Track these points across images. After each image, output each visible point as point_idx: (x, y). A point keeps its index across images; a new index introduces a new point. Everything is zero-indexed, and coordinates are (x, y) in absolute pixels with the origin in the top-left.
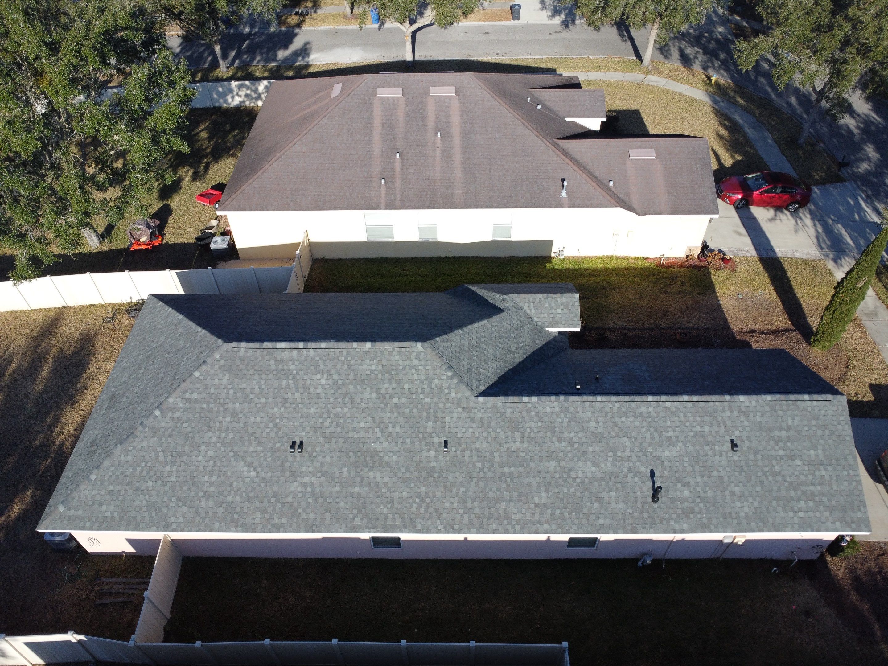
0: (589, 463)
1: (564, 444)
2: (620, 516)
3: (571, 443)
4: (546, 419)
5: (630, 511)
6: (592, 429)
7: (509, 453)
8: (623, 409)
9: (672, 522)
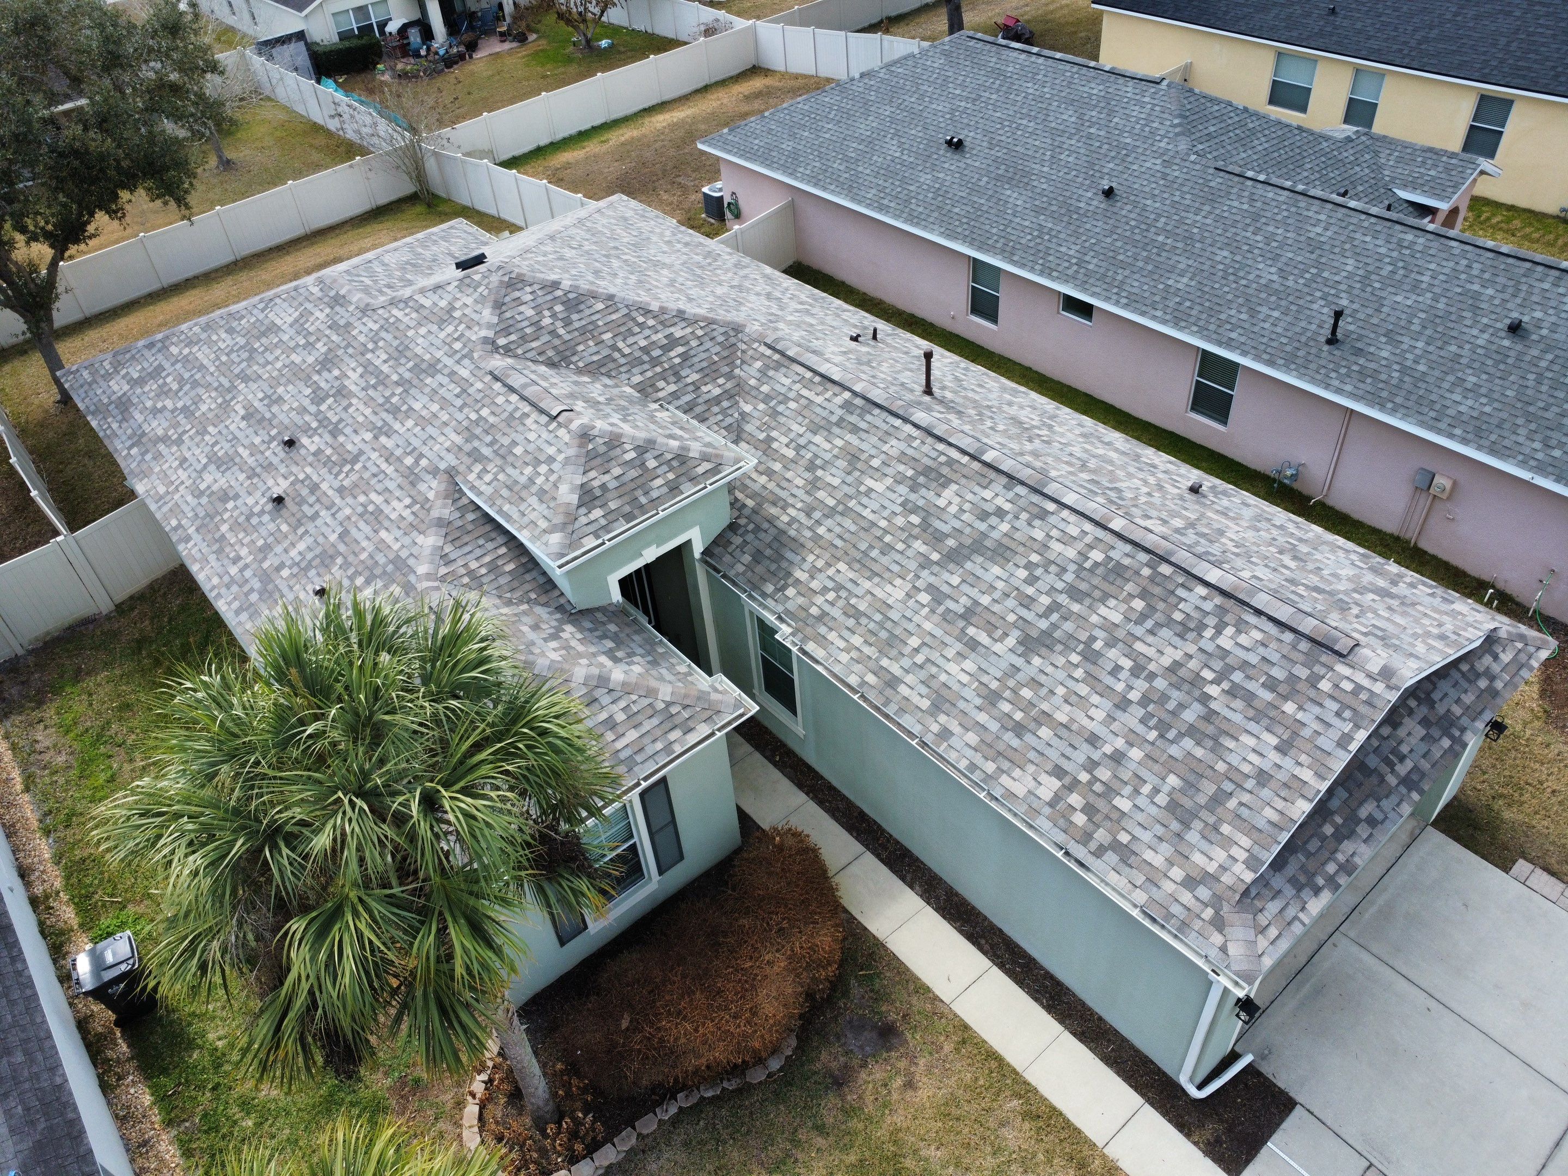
0: (1273, 270)
1: (1259, 238)
2: (1265, 340)
3: (1268, 239)
4: (1259, 204)
5: (1284, 340)
6: (1312, 235)
7: (1181, 221)
8: (1378, 228)
9: (1333, 375)
